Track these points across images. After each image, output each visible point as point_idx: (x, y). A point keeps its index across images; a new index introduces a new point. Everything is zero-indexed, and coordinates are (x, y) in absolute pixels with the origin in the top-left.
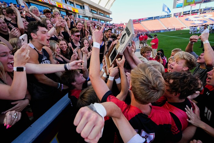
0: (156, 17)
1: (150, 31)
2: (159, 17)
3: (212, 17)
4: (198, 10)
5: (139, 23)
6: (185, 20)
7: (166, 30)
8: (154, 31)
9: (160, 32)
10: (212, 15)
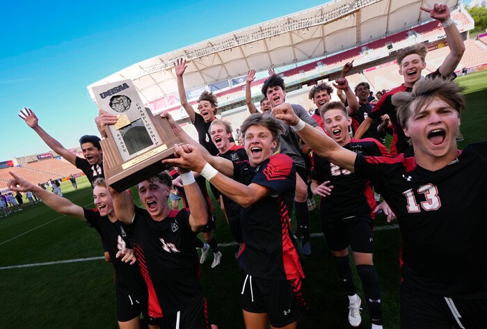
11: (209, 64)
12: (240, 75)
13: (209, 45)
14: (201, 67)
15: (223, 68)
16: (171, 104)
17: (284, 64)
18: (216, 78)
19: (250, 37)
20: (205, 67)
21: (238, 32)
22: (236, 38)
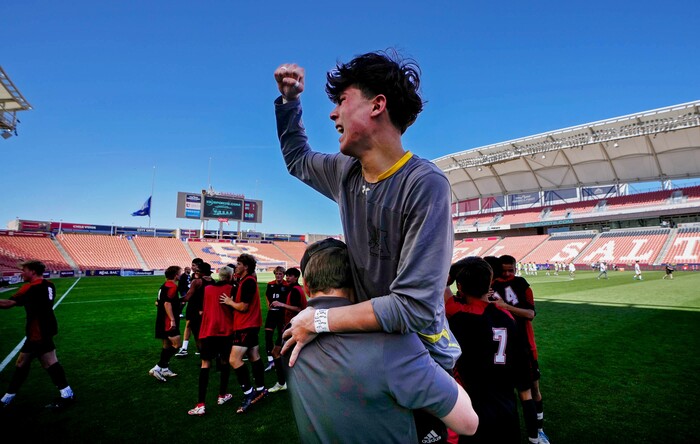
0: (125, 229)
1: (81, 268)
2: (135, 230)
3: (257, 252)
4: (235, 233)
5: (45, 236)
6: (203, 250)
7: (141, 271)
8: (97, 272)
9: (119, 274)
10: (257, 249)
11: (548, 163)
12: (597, 183)
13: (549, 139)
14: (535, 166)
15: (571, 171)
16: (488, 207)
17: (688, 176)
18: (558, 182)
19: (618, 132)
20: (541, 167)
21: (598, 124)
22: (593, 132)
